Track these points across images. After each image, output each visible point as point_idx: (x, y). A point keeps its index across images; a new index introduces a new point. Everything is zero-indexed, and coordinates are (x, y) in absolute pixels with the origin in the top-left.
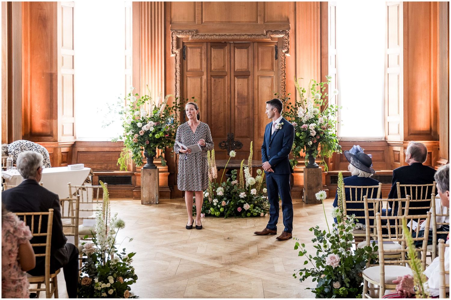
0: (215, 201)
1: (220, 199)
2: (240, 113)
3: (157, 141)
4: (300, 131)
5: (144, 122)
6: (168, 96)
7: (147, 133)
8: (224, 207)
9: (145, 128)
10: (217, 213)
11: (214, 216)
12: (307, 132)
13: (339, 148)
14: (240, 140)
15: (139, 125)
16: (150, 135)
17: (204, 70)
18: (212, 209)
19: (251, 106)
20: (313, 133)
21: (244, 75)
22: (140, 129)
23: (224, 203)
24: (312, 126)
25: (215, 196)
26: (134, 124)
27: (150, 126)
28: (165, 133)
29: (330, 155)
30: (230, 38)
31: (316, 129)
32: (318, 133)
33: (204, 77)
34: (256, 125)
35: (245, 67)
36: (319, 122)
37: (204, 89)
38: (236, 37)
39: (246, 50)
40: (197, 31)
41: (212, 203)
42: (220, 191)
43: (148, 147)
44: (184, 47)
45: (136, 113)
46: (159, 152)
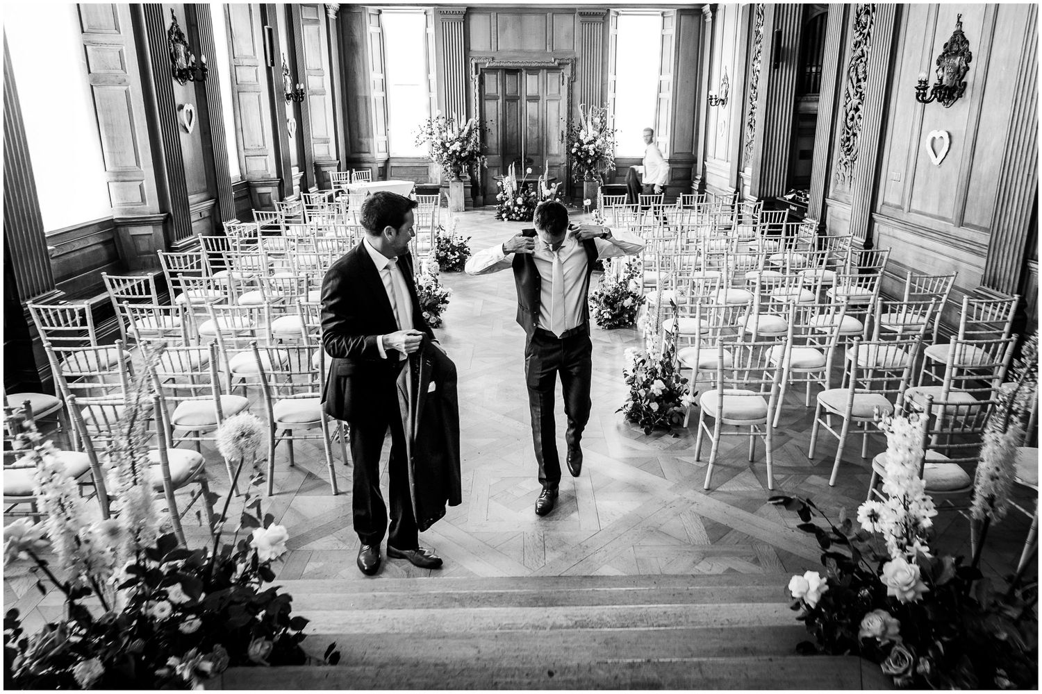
0: (516, 209)
1: (520, 207)
2: (531, 133)
3: (462, 159)
4: (581, 152)
5: (452, 143)
6: (470, 121)
7: (454, 152)
8: (523, 213)
9: (453, 148)
10: (518, 218)
11: (515, 220)
12: (587, 152)
13: (613, 166)
14: (531, 157)
15: (448, 145)
16: (457, 154)
17: (500, 94)
18: (514, 215)
19: (540, 127)
20: (592, 153)
21: (535, 99)
22: (448, 148)
23: (523, 210)
24: (591, 147)
25: (515, 204)
26: (443, 145)
27: (457, 146)
28: (469, 152)
29: (606, 171)
30: (522, 65)
31: (594, 150)
32: (596, 153)
33: (500, 101)
34: (545, 144)
35: (535, 93)
36: (597, 143)
37: (500, 112)
38: (527, 65)
39: (536, 75)
40: (493, 59)
41: (514, 210)
42: (520, 201)
43: (455, 164)
44: (482, 72)
45: (444, 134)
46: (465, 168)
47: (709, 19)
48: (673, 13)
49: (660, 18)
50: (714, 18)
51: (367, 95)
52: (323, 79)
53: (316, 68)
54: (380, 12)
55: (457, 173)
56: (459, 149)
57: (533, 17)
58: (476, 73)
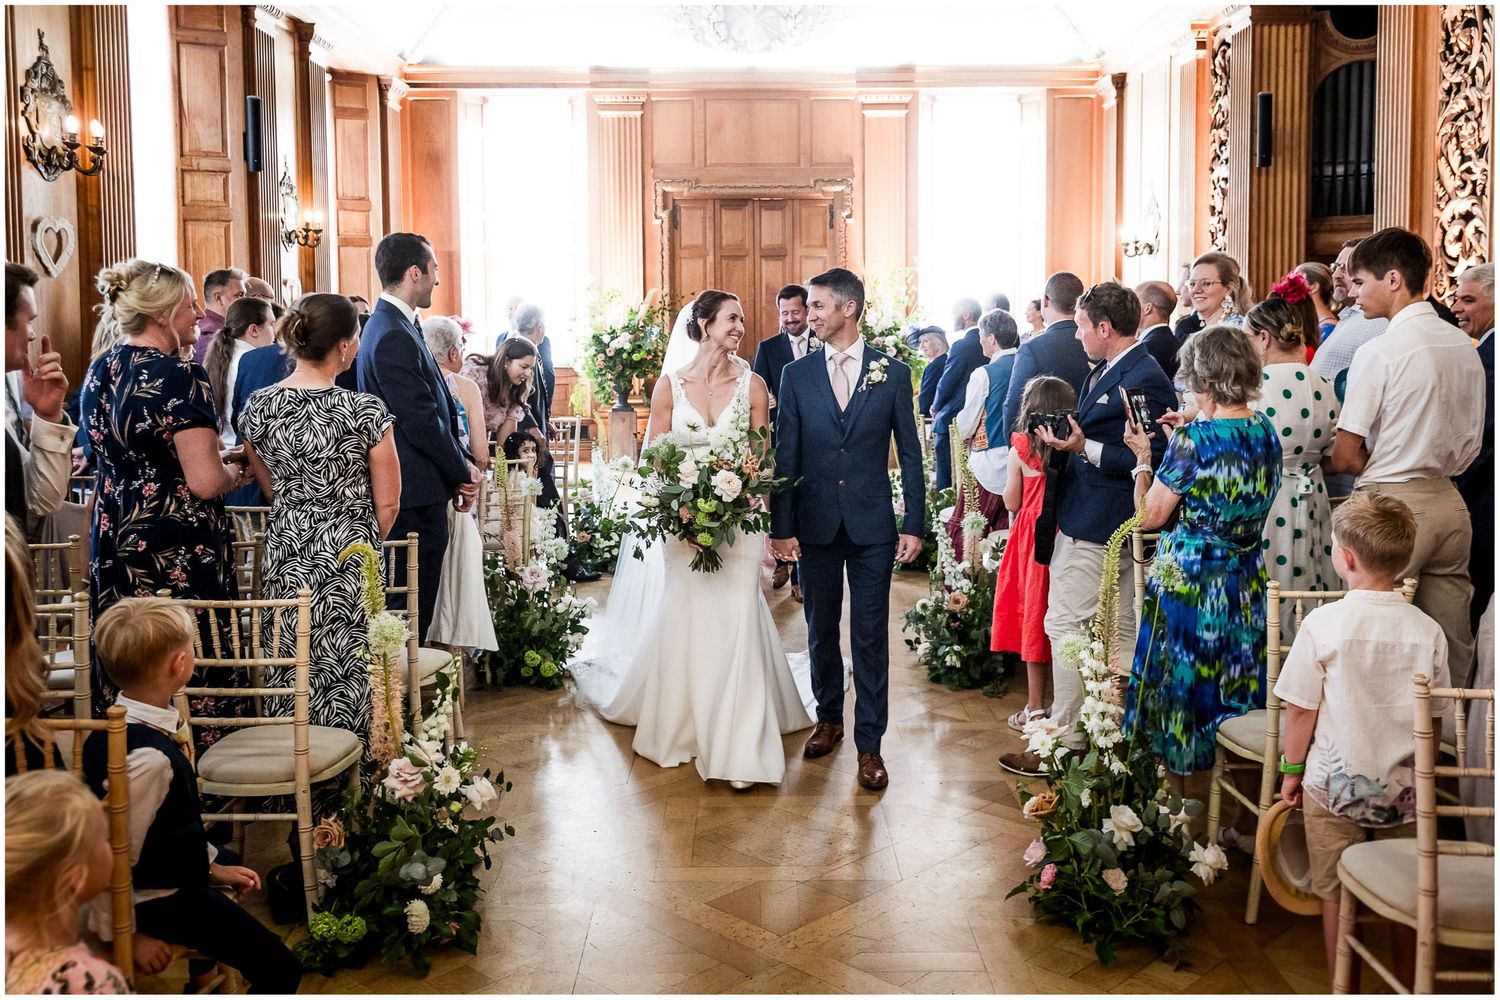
3: (635, 366)
5: (613, 334)
6: (650, 292)
7: (619, 352)
9: (615, 345)
15: (606, 339)
16: (625, 356)
17: (710, 246)
21: (777, 254)
22: (608, 345)
24: (890, 341)
26: (597, 339)
27: (624, 341)
28: (647, 352)
30: (753, 191)
31: (896, 346)
32: (899, 351)
33: (710, 259)
35: (777, 241)
36: (901, 334)
38: (763, 191)
39: (780, 212)
40: (697, 181)
43: (621, 375)
44: (675, 207)
45: (600, 319)
47: (1111, 102)
48: (1038, 95)
49: (1015, 105)
50: (1120, 98)
51: (453, 249)
52: (368, 218)
53: (357, 195)
54: (485, 100)
55: (625, 394)
56: (628, 346)
57: (774, 106)
58: (665, 207)
